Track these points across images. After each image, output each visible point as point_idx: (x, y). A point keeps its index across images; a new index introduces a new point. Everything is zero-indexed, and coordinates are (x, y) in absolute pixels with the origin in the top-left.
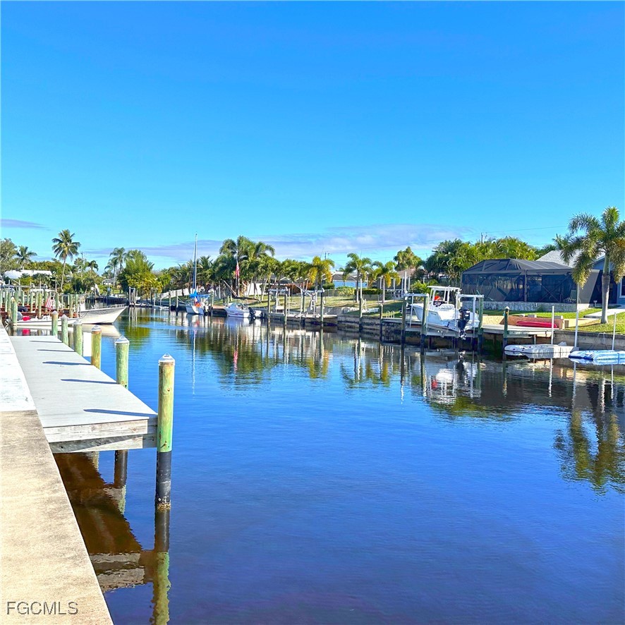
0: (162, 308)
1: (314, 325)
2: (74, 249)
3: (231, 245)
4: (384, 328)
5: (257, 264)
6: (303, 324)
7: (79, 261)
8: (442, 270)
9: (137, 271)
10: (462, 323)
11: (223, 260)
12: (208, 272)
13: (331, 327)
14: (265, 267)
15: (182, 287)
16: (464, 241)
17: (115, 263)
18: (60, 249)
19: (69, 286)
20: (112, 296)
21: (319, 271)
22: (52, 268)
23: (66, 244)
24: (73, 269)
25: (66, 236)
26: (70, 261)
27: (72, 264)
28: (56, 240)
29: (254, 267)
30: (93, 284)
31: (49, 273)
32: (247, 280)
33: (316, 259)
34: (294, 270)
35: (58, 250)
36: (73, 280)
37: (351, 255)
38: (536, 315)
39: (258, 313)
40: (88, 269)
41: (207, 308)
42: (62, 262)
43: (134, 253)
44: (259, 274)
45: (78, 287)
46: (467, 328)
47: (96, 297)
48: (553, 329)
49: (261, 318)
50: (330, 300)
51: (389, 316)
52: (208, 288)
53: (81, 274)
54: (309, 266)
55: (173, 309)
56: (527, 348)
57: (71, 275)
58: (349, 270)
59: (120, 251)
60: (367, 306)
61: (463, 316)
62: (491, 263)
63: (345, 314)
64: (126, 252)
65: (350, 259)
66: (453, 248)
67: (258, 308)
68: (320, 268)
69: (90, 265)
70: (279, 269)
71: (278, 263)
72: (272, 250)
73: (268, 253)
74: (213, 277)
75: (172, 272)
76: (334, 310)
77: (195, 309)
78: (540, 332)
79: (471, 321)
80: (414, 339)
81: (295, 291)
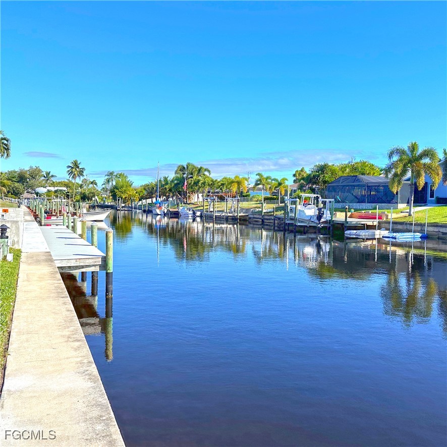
0: (138, 211)
1: (234, 220)
2: (81, 173)
3: (182, 169)
4: (276, 222)
5: (199, 181)
6: (227, 220)
7: (85, 181)
8: (315, 183)
9: (122, 187)
10: (319, 217)
11: (177, 179)
12: (167, 187)
13: (245, 222)
14: (204, 183)
15: (151, 197)
16: (330, 164)
17: (108, 181)
18: (72, 172)
19: (78, 197)
20: (106, 204)
21: (238, 185)
22: (66, 185)
23: (75, 169)
24: (81, 186)
25: (76, 164)
26: (79, 181)
27: (80, 183)
28: (69, 167)
29: (196, 183)
30: (94, 196)
31: (65, 189)
32: (193, 192)
33: (236, 177)
34: (223, 185)
35: (71, 173)
36: (81, 193)
37: (258, 174)
38: (370, 212)
39: (198, 214)
40: (91, 186)
41: (166, 211)
42: (73, 181)
43: (120, 175)
44: (200, 187)
45: (84, 198)
46: (323, 220)
47: (96, 204)
48: (377, 220)
49: (201, 216)
50: (245, 205)
51: (280, 214)
52: (168, 197)
53: (86, 190)
54: (233, 182)
55: (144, 211)
56: (358, 232)
57: (80, 190)
58: (257, 184)
59: (111, 174)
60: (267, 208)
61: (319, 213)
62: (347, 178)
63: (254, 213)
64: (115, 174)
65: (258, 177)
66: (322, 169)
67: (198, 210)
68: (239, 183)
69: (92, 183)
70: (213, 184)
71: (212, 181)
72: (209, 171)
73: (206, 173)
74: (170, 190)
75: (145, 187)
76: (247, 210)
77: (158, 211)
78: (369, 222)
79: (325, 216)
80: (291, 228)
81: (222, 199)
